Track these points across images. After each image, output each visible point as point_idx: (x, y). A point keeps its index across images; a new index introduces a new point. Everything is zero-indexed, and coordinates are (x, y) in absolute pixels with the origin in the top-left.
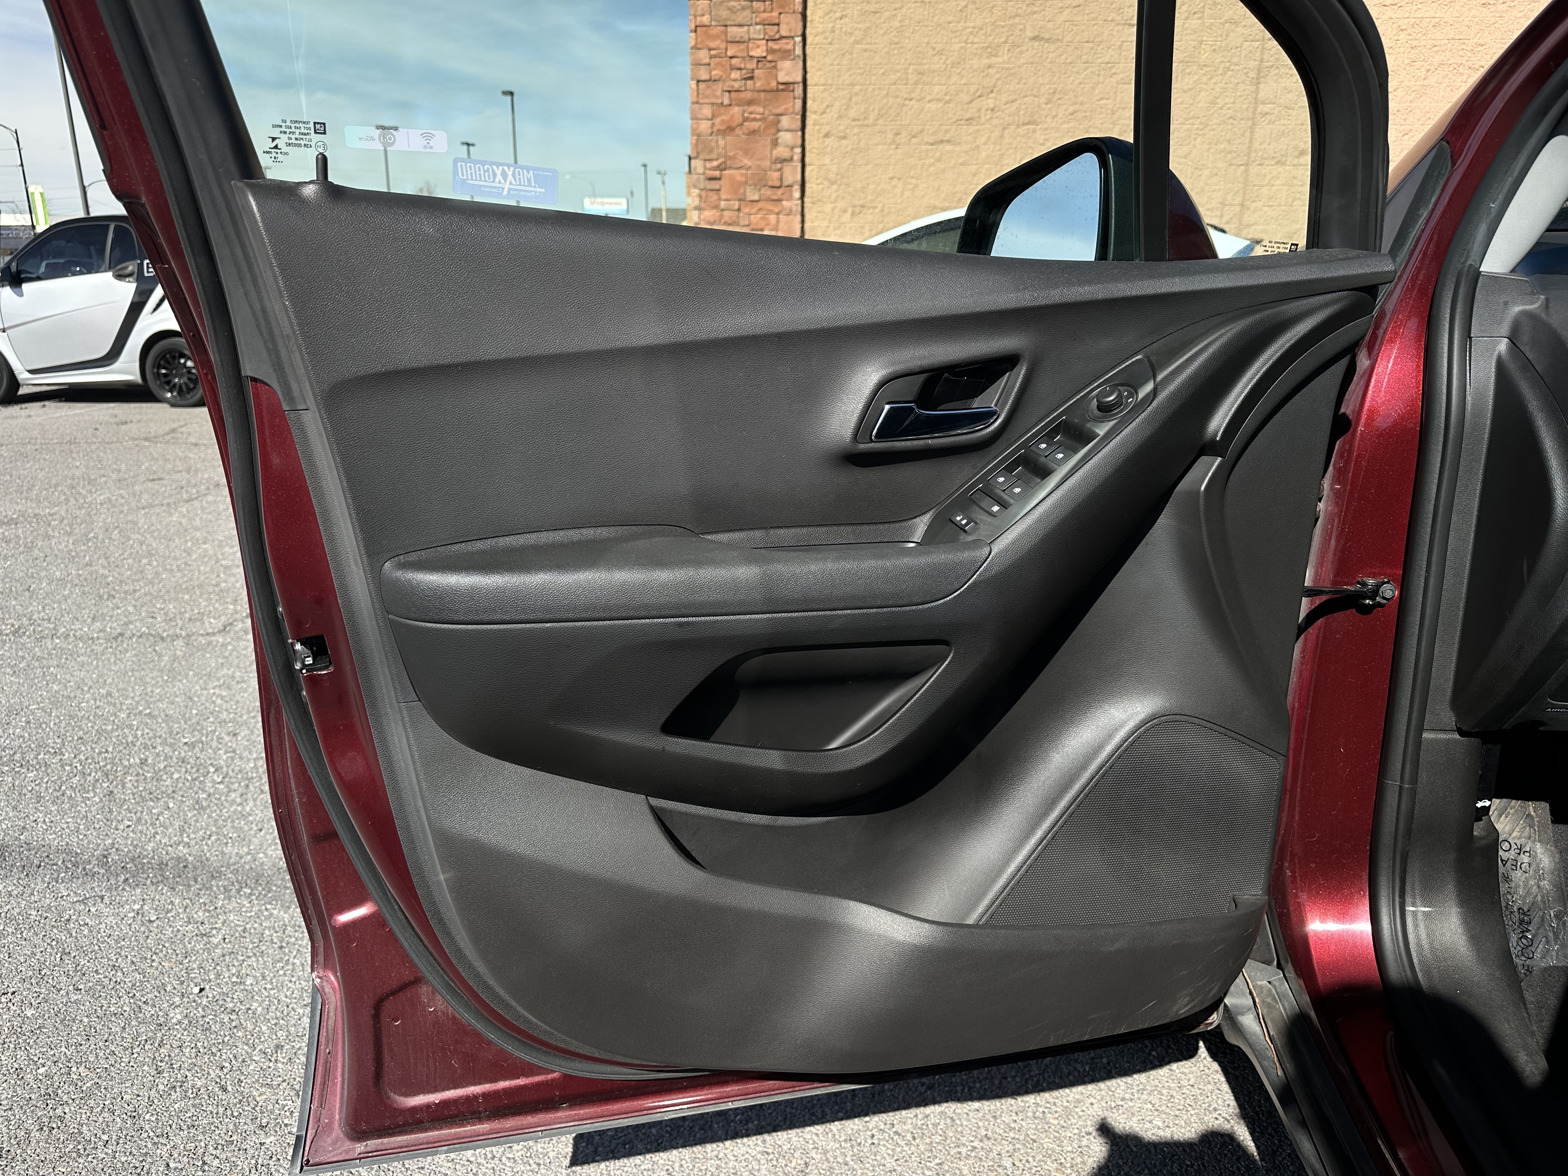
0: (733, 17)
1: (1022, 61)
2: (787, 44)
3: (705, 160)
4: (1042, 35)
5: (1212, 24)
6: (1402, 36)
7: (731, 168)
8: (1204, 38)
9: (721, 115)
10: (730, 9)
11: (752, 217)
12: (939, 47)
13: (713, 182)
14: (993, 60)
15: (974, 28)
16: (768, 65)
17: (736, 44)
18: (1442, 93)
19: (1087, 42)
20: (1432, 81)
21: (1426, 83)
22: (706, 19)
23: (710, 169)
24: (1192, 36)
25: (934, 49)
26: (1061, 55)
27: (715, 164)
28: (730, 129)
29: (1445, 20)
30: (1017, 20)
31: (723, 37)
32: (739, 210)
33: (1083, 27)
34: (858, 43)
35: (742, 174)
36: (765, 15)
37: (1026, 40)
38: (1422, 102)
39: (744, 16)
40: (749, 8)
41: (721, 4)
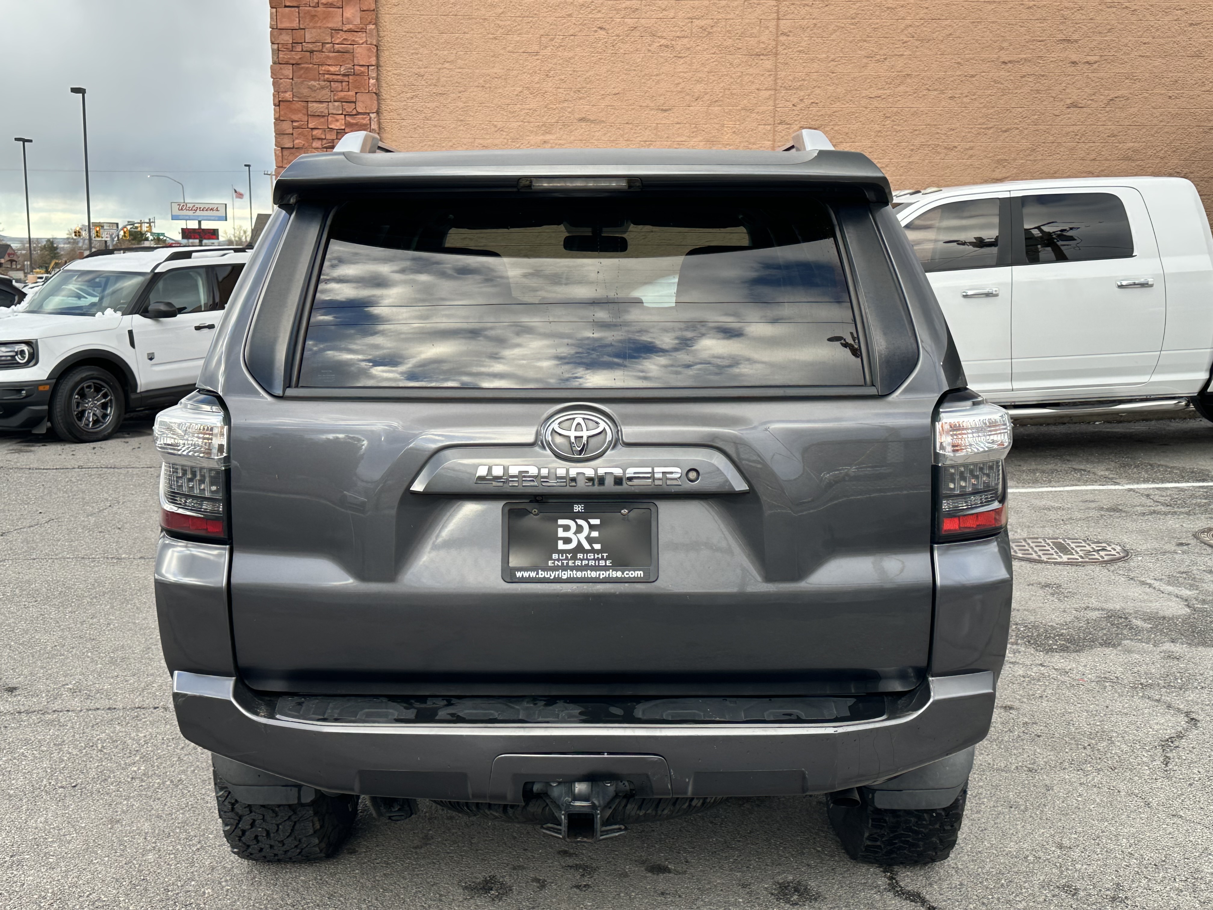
0: (313, 95)
1: (572, 138)
2: (364, 119)
4: (589, 117)
5: (730, 110)
6: (888, 122)
8: (725, 122)
10: (309, 87)
12: (499, 125)
14: (548, 137)
15: (530, 110)
17: (317, 118)
18: (926, 168)
19: (627, 123)
20: (915, 158)
21: (911, 160)
22: (288, 96)
24: (715, 120)
25: (495, 126)
26: (605, 134)
29: (921, 109)
30: (566, 104)
31: (305, 111)
33: (623, 111)
34: (428, 120)
36: (342, 94)
37: (575, 121)
38: (910, 176)
39: (325, 94)
40: (327, 87)
41: (302, 83)
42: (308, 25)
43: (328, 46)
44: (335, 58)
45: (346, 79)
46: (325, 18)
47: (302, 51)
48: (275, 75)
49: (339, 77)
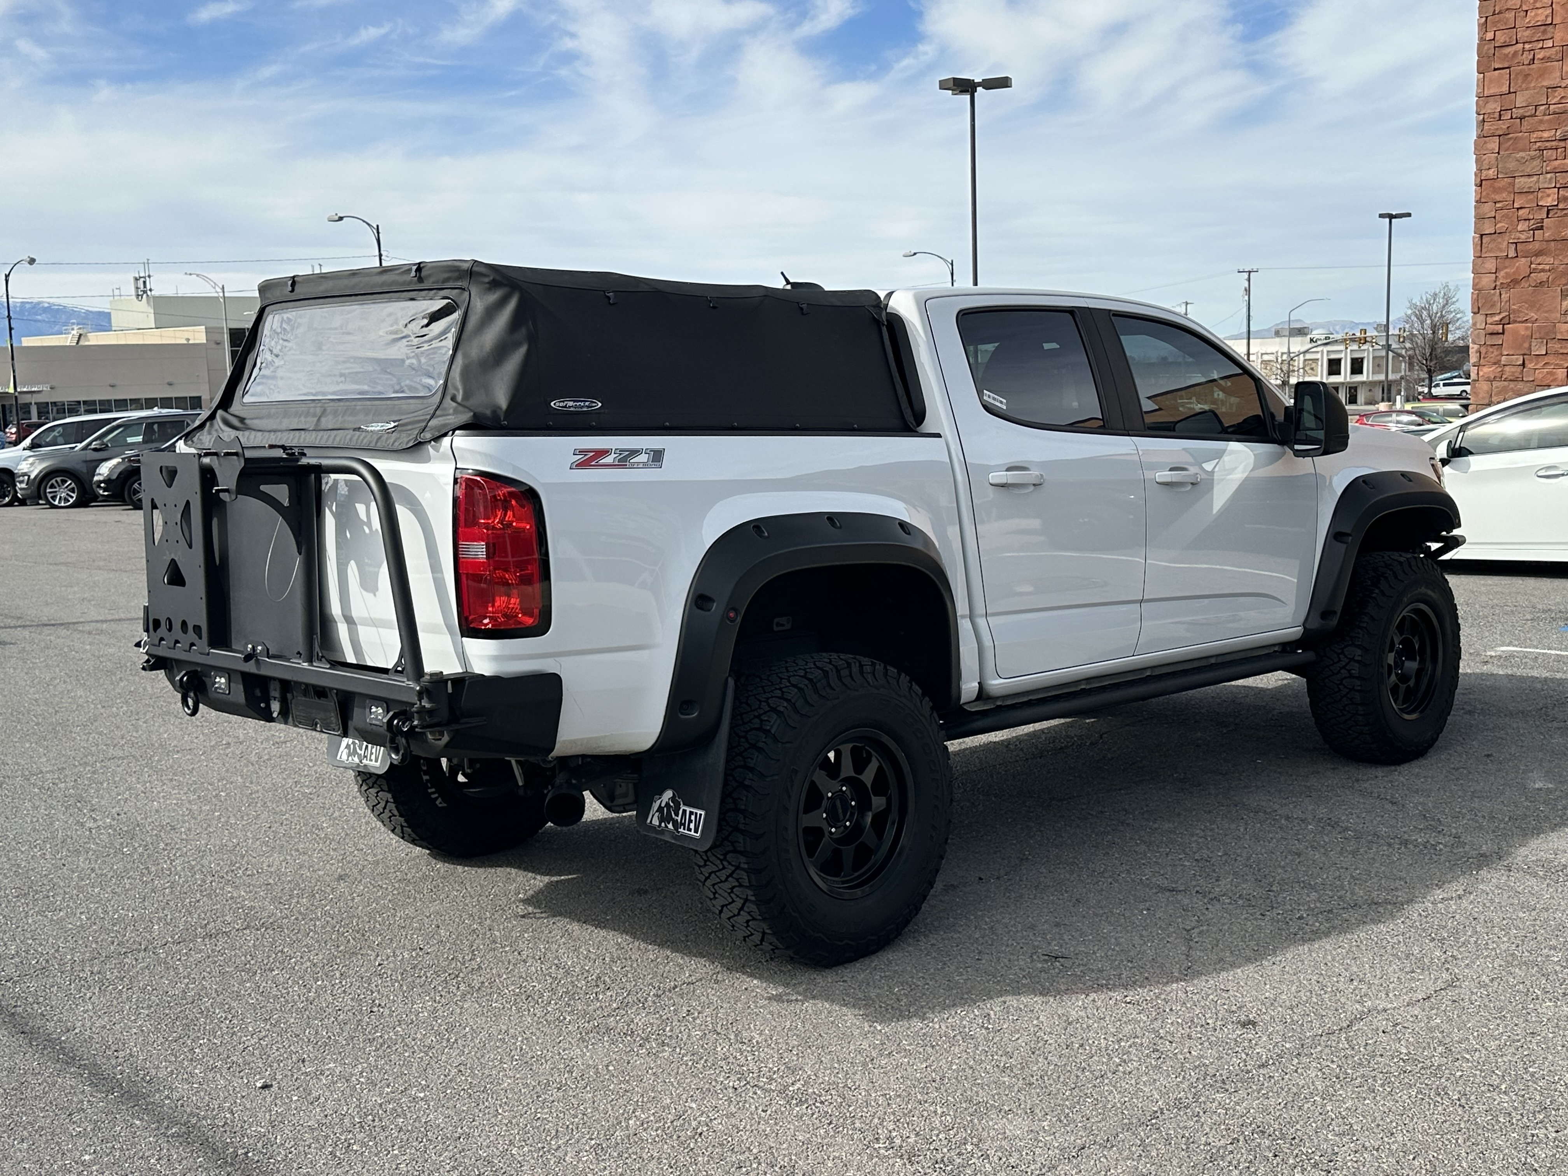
0: (1522, 168)
3: (1486, 315)
7: (1515, 322)
9: (1506, 268)
10: (1517, 160)
11: (1537, 371)
13: (1494, 336)
16: (1559, 213)
17: (1523, 195)
22: (1492, 173)
23: (1491, 324)
27: (1497, 318)
28: (1515, 282)
31: (1511, 190)
32: (1523, 365)
35: (1527, 328)
36: (1557, 163)
39: (1536, 166)
40: (1539, 157)
41: (1509, 156)
42: (1520, 86)
43: (1542, 108)
44: (1549, 121)
45: (1562, 144)
46: (1540, 76)
47: (1512, 118)
48: (1479, 151)
49: (1554, 143)
